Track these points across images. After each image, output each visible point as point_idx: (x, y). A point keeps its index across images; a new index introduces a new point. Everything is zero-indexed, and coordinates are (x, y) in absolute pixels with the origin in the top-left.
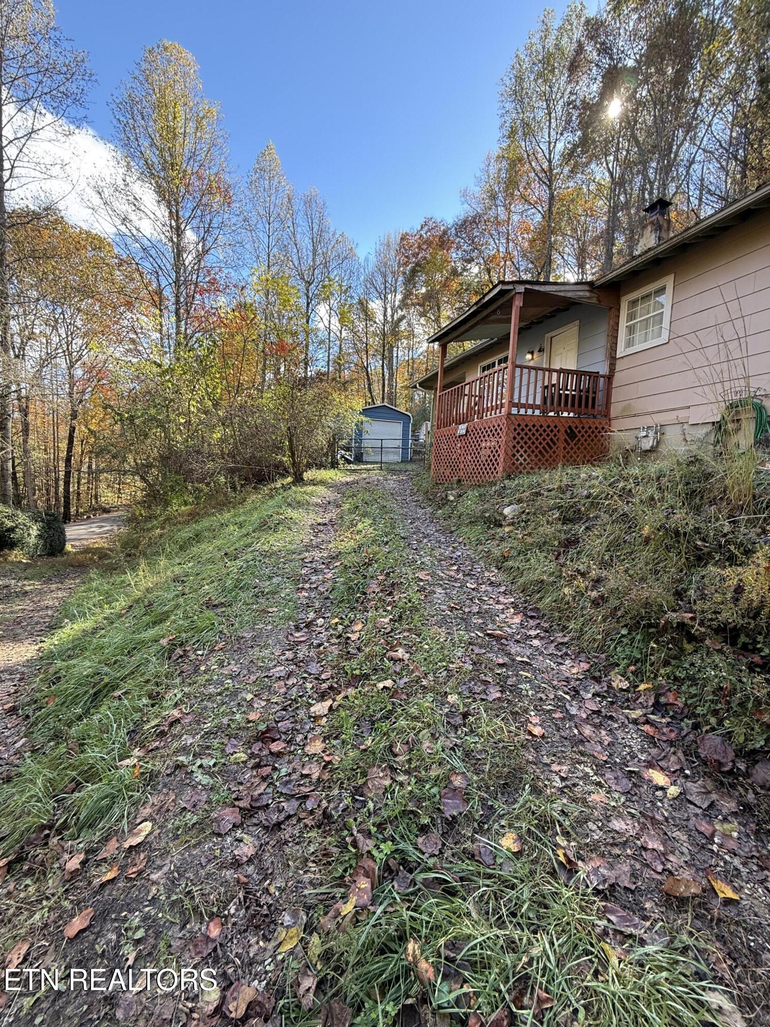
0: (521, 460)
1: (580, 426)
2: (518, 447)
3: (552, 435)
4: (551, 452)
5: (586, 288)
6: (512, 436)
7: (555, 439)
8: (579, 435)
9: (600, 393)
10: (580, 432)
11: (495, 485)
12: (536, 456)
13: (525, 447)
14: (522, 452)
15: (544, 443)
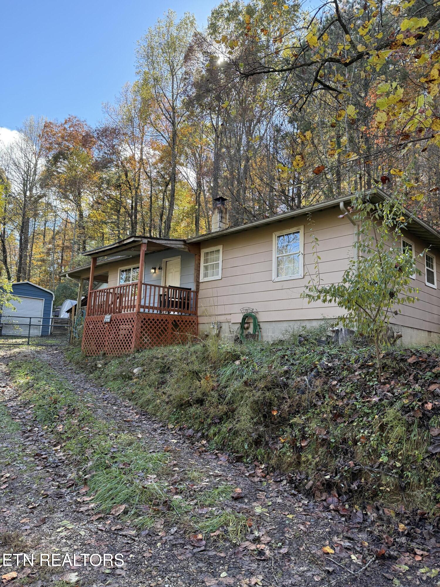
0: (146, 340)
1: (180, 320)
2: (144, 332)
3: (164, 325)
4: (164, 336)
5: (182, 243)
6: (140, 325)
7: (166, 328)
8: (180, 326)
9: (192, 301)
10: (180, 323)
11: (129, 356)
12: (155, 338)
13: (148, 333)
14: (146, 335)
15: (160, 330)
